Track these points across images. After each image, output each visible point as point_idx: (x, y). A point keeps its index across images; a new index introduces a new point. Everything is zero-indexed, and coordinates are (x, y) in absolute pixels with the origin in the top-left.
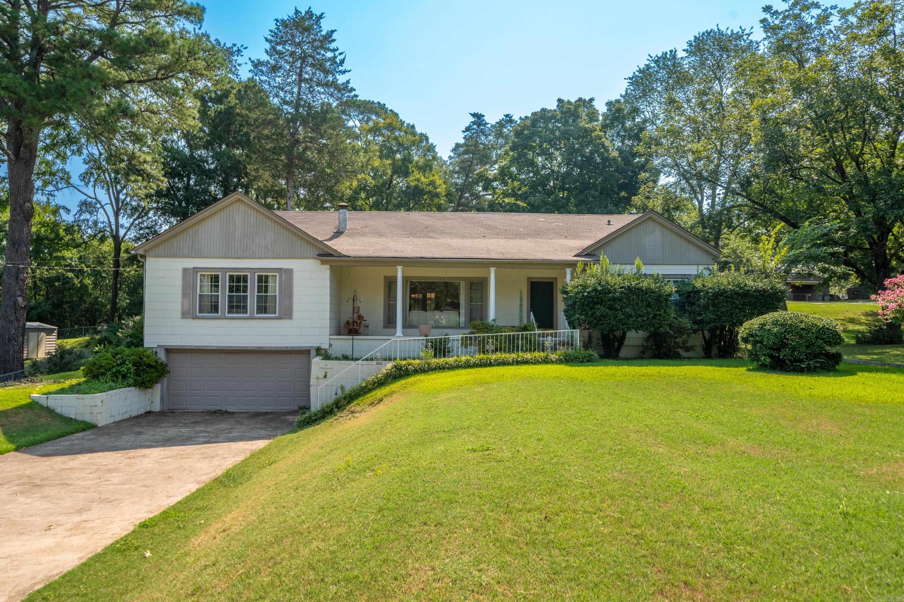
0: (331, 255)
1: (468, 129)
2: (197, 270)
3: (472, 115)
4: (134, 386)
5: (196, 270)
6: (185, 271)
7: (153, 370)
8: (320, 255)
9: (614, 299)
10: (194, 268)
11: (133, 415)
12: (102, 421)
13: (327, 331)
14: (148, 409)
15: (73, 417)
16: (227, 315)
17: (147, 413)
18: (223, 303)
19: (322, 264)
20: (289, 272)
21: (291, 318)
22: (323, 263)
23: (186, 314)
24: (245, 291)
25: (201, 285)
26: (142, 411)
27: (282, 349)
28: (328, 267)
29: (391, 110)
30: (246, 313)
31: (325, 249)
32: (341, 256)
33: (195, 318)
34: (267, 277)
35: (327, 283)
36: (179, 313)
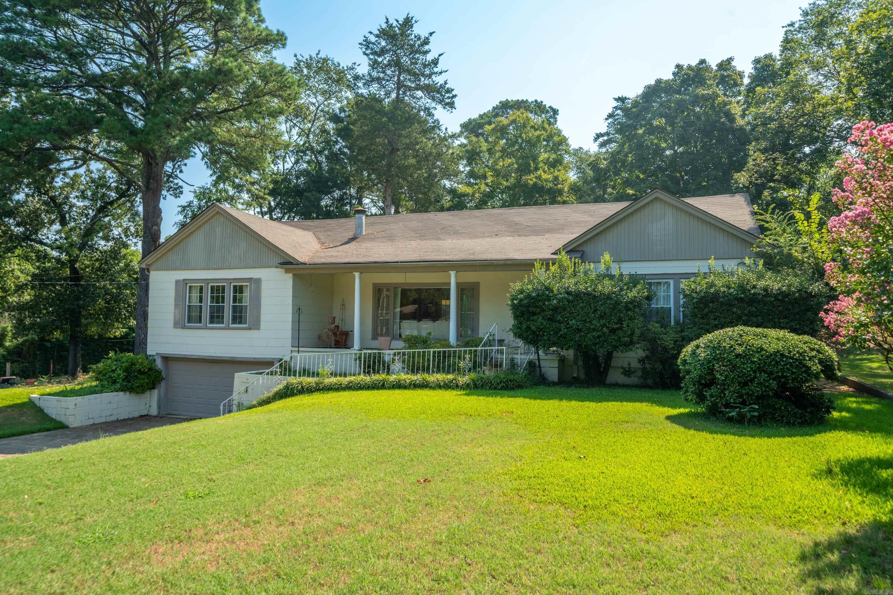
0: (291, 263)
1: (610, 116)
2: (187, 282)
3: (616, 99)
4: (122, 391)
5: (185, 281)
6: (177, 282)
7: (143, 376)
8: (282, 264)
9: (555, 309)
10: (184, 280)
11: (120, 419)
12: (73, 422)
13: (289, 342)
14: (145, 413)
15: (54, 417)
16: (208, 325)
17: (141, 416)
18: (206, 314)
19: (286, 273)
20: (258, 282)
21: (258, 328)
22: (287, 271)
23: (177, 325)
24: (223, 302)
25: (189, 296)
26: (136, 414)
27: (249, 360)
28: (291, 275)
29: (550, 107)
30: (223, 323)
31: (287, 258)
32: (299, 263)
33: (184, 327)
34: (241, 287)
35: (290, 292)
36: (172, 323)
